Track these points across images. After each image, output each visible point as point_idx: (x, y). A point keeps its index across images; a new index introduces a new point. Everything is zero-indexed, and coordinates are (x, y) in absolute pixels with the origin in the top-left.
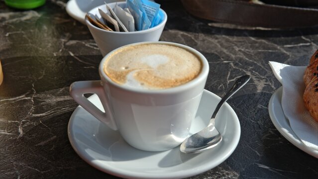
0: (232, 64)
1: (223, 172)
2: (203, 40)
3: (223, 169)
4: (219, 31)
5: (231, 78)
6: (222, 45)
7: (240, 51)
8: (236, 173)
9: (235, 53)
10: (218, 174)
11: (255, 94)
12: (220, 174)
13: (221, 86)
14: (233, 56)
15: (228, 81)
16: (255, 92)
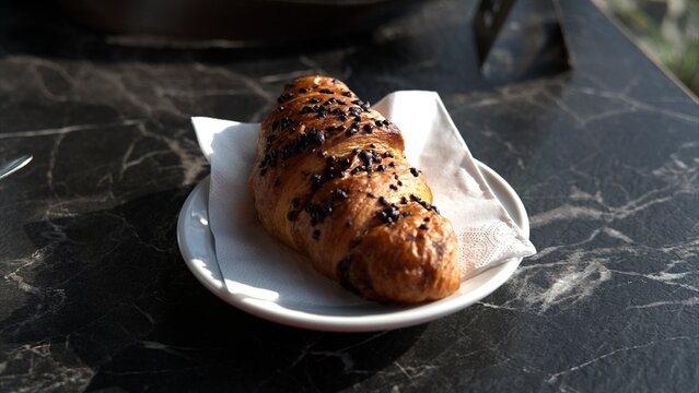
0: (142, 127)
1: (61, 372)
2: (88, 78)
3: (61, 366)
4: (130, 54)
5: (134, 157)
6: (129, 86)
7: (167, 96)
8: (89, 371)
9: (154, 103)
10: (47, 378)
11: (177, 190)
12: (50, 378)
13: (105, 178)
14: (148, 109)
15: (125, 166)
16: (179, 186)
